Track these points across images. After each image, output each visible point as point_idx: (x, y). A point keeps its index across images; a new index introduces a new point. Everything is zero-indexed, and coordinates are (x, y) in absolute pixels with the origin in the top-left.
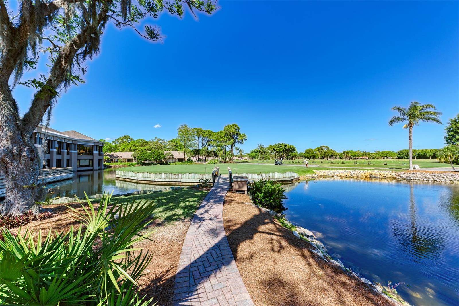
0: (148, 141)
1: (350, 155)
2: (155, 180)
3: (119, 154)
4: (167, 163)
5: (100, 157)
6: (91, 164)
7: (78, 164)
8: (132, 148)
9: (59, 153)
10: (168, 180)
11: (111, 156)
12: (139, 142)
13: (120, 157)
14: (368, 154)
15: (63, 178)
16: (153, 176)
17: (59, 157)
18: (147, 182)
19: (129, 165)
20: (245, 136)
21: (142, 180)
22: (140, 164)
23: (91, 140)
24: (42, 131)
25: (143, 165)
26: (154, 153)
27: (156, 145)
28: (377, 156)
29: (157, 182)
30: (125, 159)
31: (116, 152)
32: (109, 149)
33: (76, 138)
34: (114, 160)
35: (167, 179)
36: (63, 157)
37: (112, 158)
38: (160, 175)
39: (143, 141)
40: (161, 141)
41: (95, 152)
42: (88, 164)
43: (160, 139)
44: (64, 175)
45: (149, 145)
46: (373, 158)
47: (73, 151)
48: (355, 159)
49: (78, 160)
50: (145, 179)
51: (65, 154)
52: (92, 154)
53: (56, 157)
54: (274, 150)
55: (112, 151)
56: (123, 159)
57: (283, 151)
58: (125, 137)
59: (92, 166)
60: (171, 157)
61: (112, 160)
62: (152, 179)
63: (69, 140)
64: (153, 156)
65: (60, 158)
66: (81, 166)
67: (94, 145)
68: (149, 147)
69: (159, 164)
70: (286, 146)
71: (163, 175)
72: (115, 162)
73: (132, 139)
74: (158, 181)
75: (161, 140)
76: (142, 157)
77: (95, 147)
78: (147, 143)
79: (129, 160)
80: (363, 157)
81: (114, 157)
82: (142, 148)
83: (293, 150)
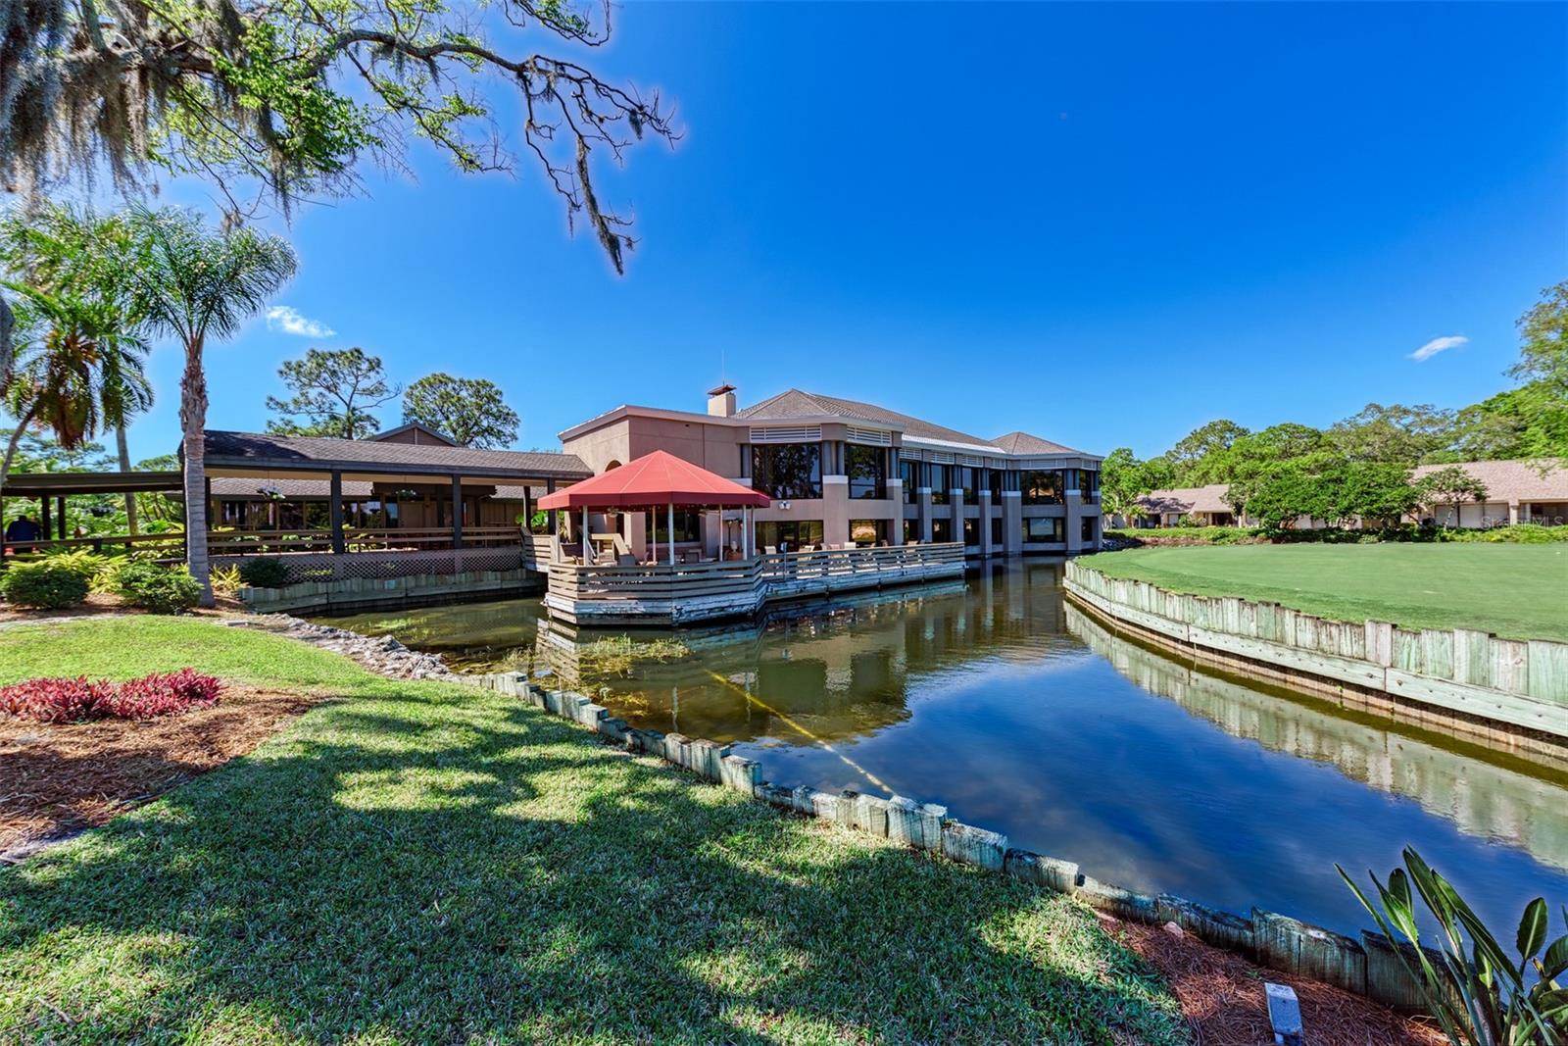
0: (1324, 427)
2: (1183, 637)
3: (1182, 495)
4: (1428, 532)
5: (1089, 511)
6: (1059, 530)
7: (1026, 533)
8: (1238, 470)
9: (944, 498)
10: (1268, 654)
11: (1153, 504)
12: (1277, 438)
13: (1186, 507)
15: (932, 574)
16: (1175, 607)
17: (942, 511)
18: (1147, 638)
19: (1214, 540)
21: (1128, 623)
22: (1263, 535)
23: (1058, 451)
24: (901, 441)
25: (1278, 539)
26: (1338, 481)
27: (1369, 439)
29: (1198, 652)
30: (1205, 514)
31: (1172, 489)
32: (1144, 479)
33: (1018, 452)
34: (1164, 519)
35: (1260, 645)
36: (954, 511)
37: (1158, 510)
38: (1212, 611)
39: (1295, 431)
40: (1407, 421)
41: (1070, 492)
42: (1051, 532)
43: (1397, 408)
44: (935, 567)
45: (1330, 444)
47: (1010, 494)
49: (1024, 519)
50: (1137, 620)
51: (988, 502)
52: (1060, 498)
53: (932, 512)
55: (1154, 487)
56: (1198, 514)
58: (1212, 427)
59: (1064, 539)
60: (1469, 498)
61: (1156, 519)
62: (1170, 625)
63: (998, 460)
64: (1335, 494)
65: (977, 516)
66: (1032, 539)
67: (1067, 470)
68: (1322, 455)
69: (1374, 538)
72: (1168, 525)
73: (1244, 433)
74: (1201, 647)
75: (1406, 412)
76: (1270, 502)
77: (1070, 475)
78: (1317, 439)
79: (1221, 519)
81: (1167, 507)
82: (1288, 464)
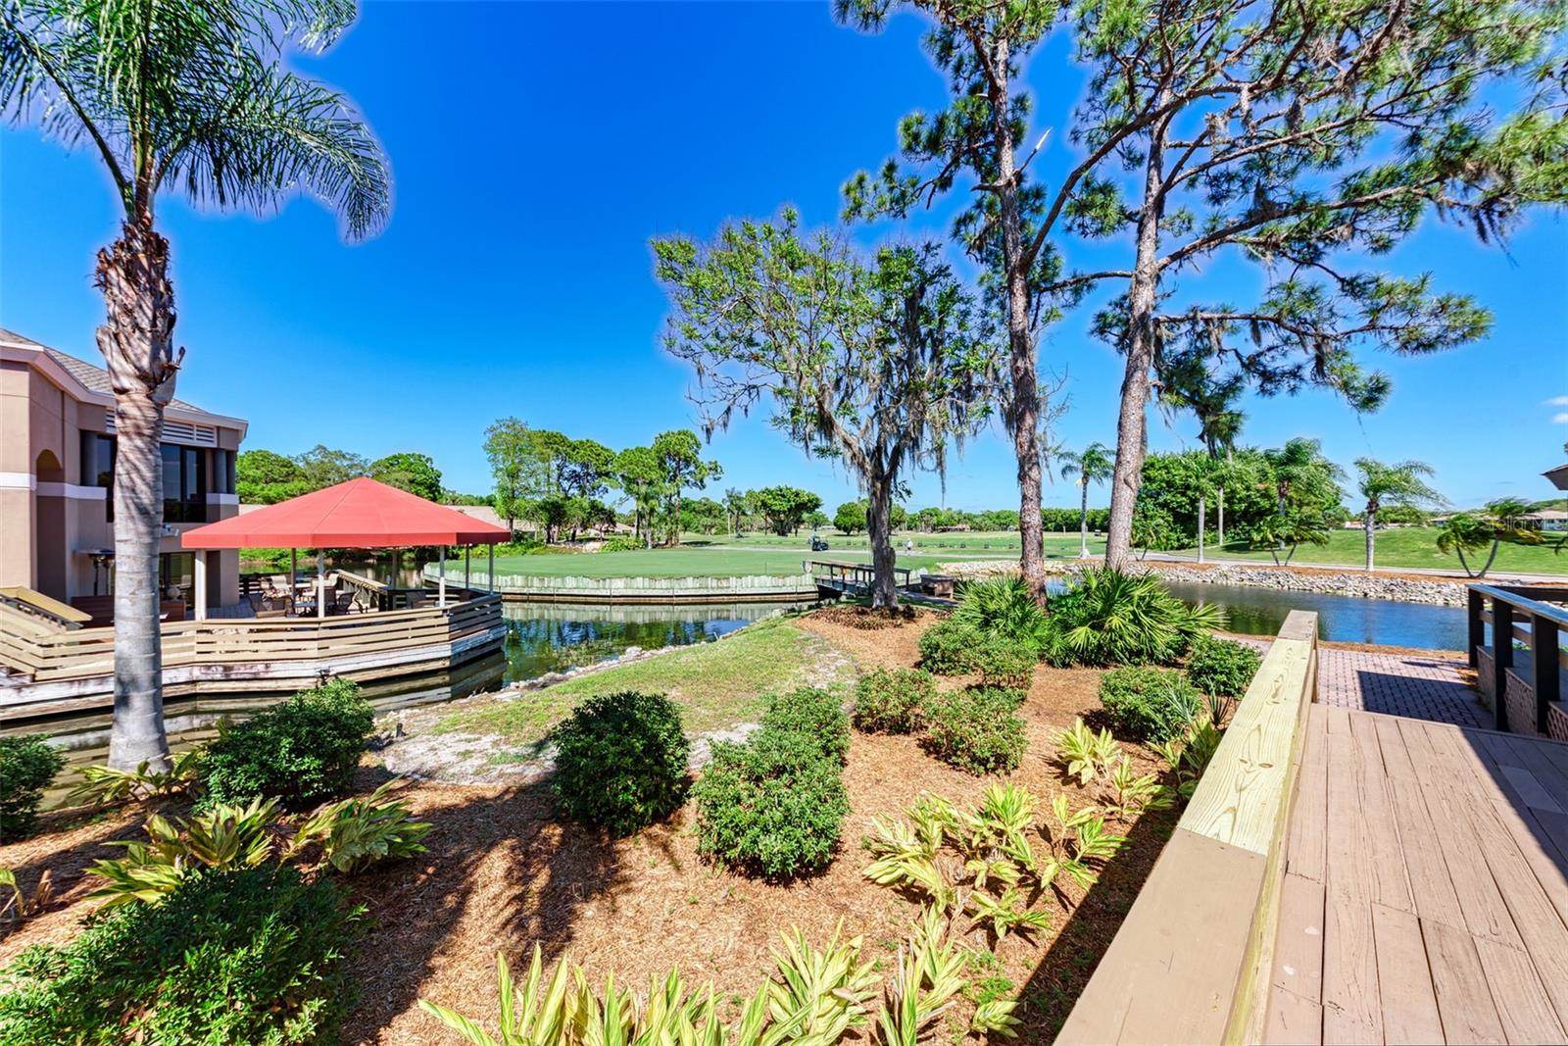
1: (934, 520)
14: (969, 518)
16: (662, 583)
18: (641, 600)
20: (715, 468)
28: (988, 522)
46: (980, 529)
48: (943, 531)
54: (764, 504)
57: (790, 510)
62: (660, 591)
70: (797, 495)
71: (690, 582)
74: (677, 596)
80: (960, 526)
83: (817, 506)
